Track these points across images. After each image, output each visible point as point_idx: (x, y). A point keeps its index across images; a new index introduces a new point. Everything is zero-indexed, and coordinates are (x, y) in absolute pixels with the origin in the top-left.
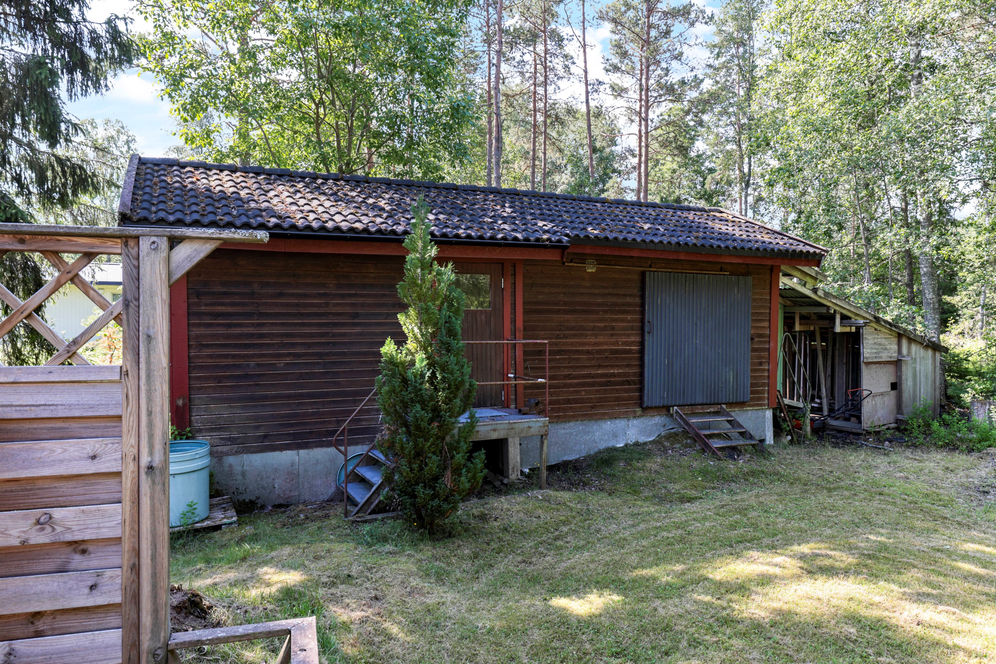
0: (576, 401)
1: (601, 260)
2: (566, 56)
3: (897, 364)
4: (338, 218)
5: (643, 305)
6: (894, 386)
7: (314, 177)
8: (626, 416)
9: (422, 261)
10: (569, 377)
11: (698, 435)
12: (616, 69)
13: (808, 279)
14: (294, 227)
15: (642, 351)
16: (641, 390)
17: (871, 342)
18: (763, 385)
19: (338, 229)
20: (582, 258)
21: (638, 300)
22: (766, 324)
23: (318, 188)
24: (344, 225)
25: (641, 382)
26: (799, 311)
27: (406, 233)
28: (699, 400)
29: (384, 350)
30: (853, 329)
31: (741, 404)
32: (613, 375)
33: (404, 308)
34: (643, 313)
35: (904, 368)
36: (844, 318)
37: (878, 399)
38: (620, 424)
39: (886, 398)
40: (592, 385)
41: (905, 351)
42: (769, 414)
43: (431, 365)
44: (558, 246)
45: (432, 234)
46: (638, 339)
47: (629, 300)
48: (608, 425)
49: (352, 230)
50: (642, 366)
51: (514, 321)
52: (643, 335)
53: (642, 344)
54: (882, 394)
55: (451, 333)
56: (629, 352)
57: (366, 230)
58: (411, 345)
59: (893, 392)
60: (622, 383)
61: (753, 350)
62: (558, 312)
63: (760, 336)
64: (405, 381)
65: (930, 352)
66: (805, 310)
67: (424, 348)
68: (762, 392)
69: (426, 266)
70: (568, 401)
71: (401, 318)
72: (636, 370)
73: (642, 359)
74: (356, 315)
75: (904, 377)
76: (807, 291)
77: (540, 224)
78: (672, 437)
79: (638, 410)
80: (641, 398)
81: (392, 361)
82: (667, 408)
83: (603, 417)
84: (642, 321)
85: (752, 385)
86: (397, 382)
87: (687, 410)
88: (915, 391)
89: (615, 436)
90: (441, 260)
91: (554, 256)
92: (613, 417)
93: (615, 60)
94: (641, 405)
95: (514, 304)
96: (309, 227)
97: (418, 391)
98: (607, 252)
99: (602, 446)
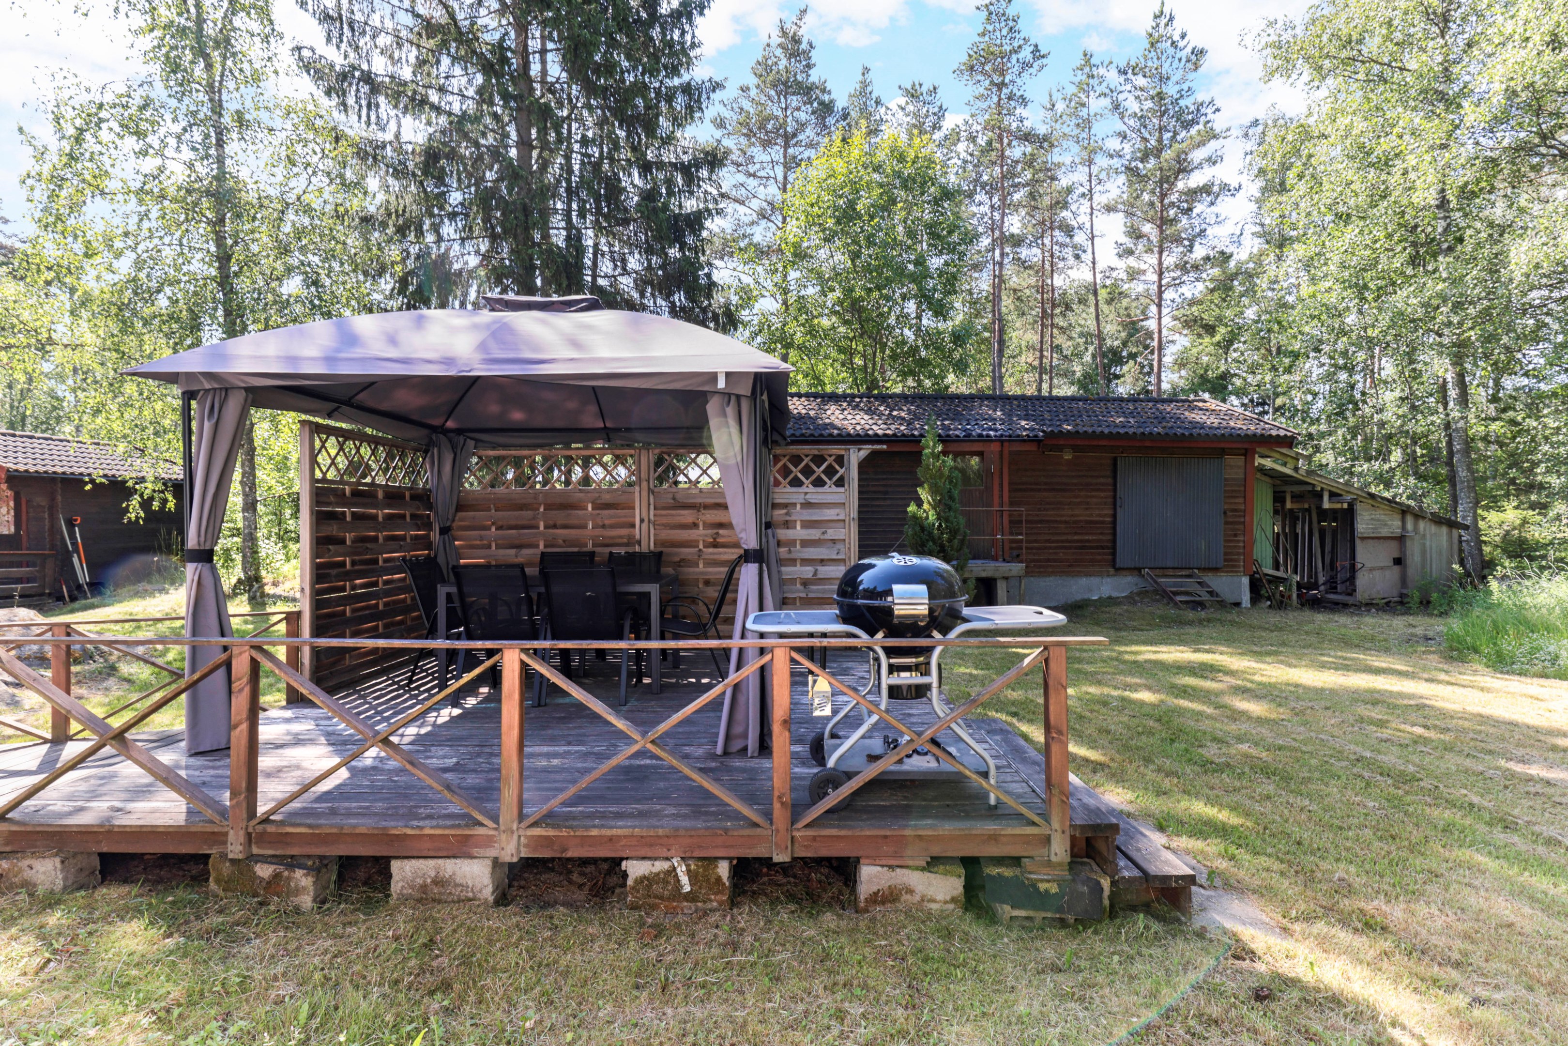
0: (1055, 561)
1: (1075, 448)
2: (1075, 247)
3: (1401, 539)
4: (875, 427)
5: (1115, 484)
6: (1398, 561)
7: (853, 396)
8: (1100, 574)
9: (933, 453)
10: (1048, 541)
11: (1165, 591)
12: (1130, 252)
13: (1289, 460)
14: (849, 435)
15: (1114, 522)
16: (1114, 554)
17: (1367, 517)
18: (1238, 554)
19: (876, 435)
20: (1060, 449)
21: (1110, 480)
22: (1241, 500)
23: (857, 406)
24: (880, 432)
25: (1114, 548)
26: (1289, 489)
27: (922, 436)
28: (1170, 564)
29: (910, 509)
30: (1345, 506)
31: (1215, 570)
32: (1088, 541)
33: (921, 485)
34: (1115, 491)
35: (1408, 543)
36: (1332, 495)
37: (1377, 574)
38: (1094, 581)
39: (1388, 573)
40: (1070, 548)
41: (1410, 526)
42: (1245, 581)
43: (938, 519)
44: (1035, 440)
45: (940, 436)
46: (1111, 512)
47: (1102, 480)
48: (1084, 581)
49: (885, 435)
50: (1114, 534)
51: (1001, 496)
52: (1115, 509)
53: (1114, 516)
54: (1382, 568)
55: (951, 498)
56: (1103, 522)
57: (894, 435)
58: (926, 506)
59: (1397, 568)
60: (1097, 548)
61: (1226, 523)
62: (1039, 490)
63: (1235, 510)
64: (923, 529)
65: (1444, 530)
66: (1297, 489)
67: (934, 508)
68: (1238, 560)
69: (936, 457)
70: (1048, 560)
71: (919, 490)
72: (1110, 537)
73: (1114, 528)
74: (886, 493)
75: (1408, 553)
76: (1287, 471)
77: (1023, 423)
78: (1143, 593)
79: (1112, 571)
80: (1114, 560)
81: (915, 517)
82: (1139, 570)
83: (1079, 574)
84: (1115, 497)
85: (1226, 554)
86: (918, 529)
87: (1158, 572)
88: (1423, 566)
89: (1090, 590)
90: (945, 453)
91: (1033, 447)
92: (1088, 575)
93: (1128, 242)
94: (1114, 566)
95: (1001, 485)
96: (858, 435)
97: (930, 534)
98: (1079, 443)
99: (1079, 597)
